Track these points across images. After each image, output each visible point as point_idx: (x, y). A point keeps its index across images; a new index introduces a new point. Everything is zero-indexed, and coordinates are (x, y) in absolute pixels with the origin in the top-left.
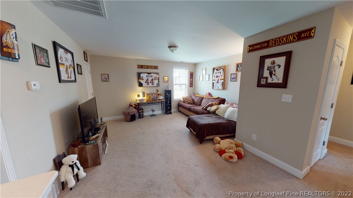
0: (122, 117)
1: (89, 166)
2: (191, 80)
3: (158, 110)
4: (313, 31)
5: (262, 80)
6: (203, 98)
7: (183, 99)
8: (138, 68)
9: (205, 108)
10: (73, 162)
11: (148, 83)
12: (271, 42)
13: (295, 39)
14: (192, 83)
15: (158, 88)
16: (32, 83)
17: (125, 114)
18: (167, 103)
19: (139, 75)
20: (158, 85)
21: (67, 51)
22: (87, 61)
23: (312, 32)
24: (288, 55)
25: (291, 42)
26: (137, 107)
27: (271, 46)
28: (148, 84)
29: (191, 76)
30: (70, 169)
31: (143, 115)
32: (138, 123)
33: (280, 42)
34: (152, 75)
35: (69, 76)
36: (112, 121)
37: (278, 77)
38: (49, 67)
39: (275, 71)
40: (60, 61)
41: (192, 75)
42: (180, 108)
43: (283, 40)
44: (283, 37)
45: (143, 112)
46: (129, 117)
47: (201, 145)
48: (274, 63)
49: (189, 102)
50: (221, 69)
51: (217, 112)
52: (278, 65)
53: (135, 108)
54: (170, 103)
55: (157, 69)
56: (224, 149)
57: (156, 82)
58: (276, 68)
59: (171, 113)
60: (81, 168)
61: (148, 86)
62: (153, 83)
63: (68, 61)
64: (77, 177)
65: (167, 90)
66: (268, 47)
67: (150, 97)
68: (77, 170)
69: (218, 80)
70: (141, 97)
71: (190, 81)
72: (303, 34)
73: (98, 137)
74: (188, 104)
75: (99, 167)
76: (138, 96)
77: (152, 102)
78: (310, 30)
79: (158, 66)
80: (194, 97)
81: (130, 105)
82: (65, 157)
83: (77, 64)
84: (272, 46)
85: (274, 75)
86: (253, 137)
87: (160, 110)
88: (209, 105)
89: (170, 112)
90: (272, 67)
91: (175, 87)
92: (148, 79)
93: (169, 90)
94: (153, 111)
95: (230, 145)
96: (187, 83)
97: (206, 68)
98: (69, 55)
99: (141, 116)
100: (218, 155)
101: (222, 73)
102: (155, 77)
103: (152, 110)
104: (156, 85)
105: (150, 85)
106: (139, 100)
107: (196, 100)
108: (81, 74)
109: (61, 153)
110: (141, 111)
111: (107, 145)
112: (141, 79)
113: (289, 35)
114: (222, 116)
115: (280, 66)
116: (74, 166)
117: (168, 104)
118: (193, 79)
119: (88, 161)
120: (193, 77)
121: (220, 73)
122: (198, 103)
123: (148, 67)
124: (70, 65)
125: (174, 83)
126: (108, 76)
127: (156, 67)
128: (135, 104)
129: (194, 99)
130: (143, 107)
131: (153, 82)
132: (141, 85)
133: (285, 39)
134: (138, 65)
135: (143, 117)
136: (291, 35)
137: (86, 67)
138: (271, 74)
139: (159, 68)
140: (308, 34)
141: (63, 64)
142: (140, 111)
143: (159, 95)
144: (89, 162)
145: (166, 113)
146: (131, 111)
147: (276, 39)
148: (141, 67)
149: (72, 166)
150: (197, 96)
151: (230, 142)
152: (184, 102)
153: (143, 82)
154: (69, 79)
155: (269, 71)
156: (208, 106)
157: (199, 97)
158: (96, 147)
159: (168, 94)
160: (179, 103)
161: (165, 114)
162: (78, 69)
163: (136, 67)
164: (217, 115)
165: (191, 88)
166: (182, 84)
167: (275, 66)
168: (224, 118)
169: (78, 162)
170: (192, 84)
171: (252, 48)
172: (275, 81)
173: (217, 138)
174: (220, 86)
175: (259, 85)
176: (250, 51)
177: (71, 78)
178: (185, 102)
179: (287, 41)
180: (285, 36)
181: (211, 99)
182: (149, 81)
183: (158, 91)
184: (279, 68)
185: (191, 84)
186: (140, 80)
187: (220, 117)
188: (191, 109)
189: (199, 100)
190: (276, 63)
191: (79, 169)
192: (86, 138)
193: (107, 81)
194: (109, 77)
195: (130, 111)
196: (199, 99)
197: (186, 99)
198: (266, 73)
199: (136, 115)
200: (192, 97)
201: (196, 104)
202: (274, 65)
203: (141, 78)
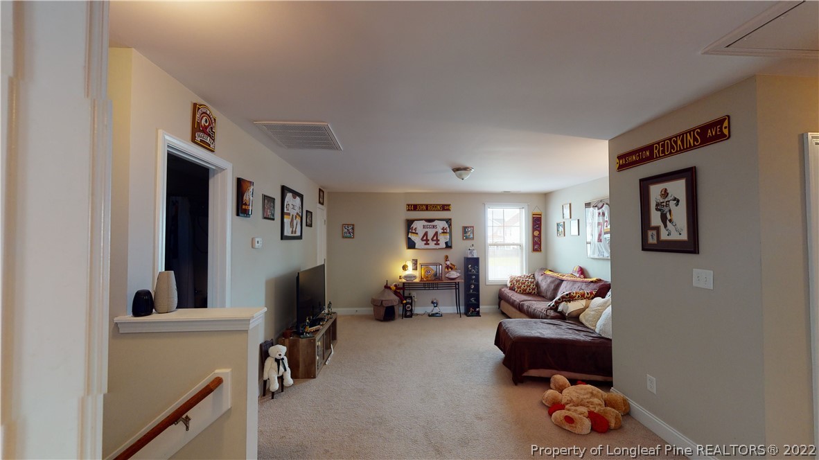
0: (369, 310)
1: (300, 375)
2: (536, 233)
3: (448, 304)
4: (726, 124)
5: (650, 233)
6: (563, 281)
7: (511, 281)
8: (409, 210)
9: (553, 306)
10: (280, 355)
11: (427, 240)
12: (656, 147)
13: (697, 142)
14: (540, 241)
15: (448, 252)
16: (257, 240)
17: (376, 304)
18: (470, 288)
19: (409, 223)
20: (448, 246)
21: (296, 194)
22: (322, 204)
23: (724, 125)
24: (690, 175)
25: (690, 148)
26: (401, 291)
27: (657, 157)
28: (427, 244)
29: (534, 225)
30: (276, 364)
31: (411, 310)
32: (398, 327)
33: (672, 147)
34: (435, 223)
35: (294, 230)
36: (352, 316)
37: (678, 226)
38: (273, 219)
39: (670, 211)
40: (285, 211)
41: (537, 223)
42: (503, 302)
43: (676, 142)
44: (676, 137)
45: (411, 304)
46: (382, 312)
47: (516, 388)
48: (665, 193)
49: (525, 290)
50: (605, 205)
51: (582, 317)
52: (675, 199)
53: (396, 293)
54: (477, 288)
55: (448, 210)
56: (564, 401)
57: (443, 239)
58: (672, 204)
59: (478, 314)
60: (289, 370)
61: (427, 247)
62: (438, 240)
63: (296, 208)
64: (281, 379)
65: (470, 256)
66: (651, 158)
67: (427, 272)
68: (283, 370)
69: (600, 235)
70: (410, 271)
71: (534, 237)
72: (709, 131)
73: (317, 331)
74: (522, 293)
75: (312, 381)
76: (404, 268)
77: (433, 283)
78: (720, 122)
79: (449, 205)
80: (539, 278)
81: (387, 287)
82: (273, 345)
83: (307, 211)
84: (660, 157)
85: (670, 221)
86: (648, 383)
87: (453, 306)
88: (563, 297)
89: (475, 311)
90: (665, 204)
91: (491, 250)
92: (426, 234)
93: (475, 256)
94: (435, 304)
95: (585, 397)
96: (524, 242)
97: (570, 204)
98: (298, 199)
99: (408, 314)
100: (546, 412)
101: (606, 214)
102: (442, 227)
103: (433, 303)
104: (444, 246)
105: (432, 245)
106: (406, 277)
107: (544, 285)
108: (311, 226)
109: (269, 340)
110: (408, 301)
111: (333, 353)
112: (414, 233)
113: (686, 133)
114: (590, 326)
115: (678, 201)
116: (281, 361)
117: (471, 291)
118: (540, 231)
119: (299, 367)
120: (540, 227)
121: (604, 214)
122: (549, 294)
123: (427, 208)
124: (297, 214)
125: (489, 241)
126: (353, 229)
127: (445, 208)
128: (396, 286)
129: (540, 282)
130: (414, 293)
131: (437, 238)
132: (411, 245)
133: (679, 142)
134: (409, 205)
135: (411, 316)
136: (690, 132)
137: (320, 215)
138: (664, 218)
139: (452, 208)
140: (718, 130)
141: (289, 214)
142: (405, 302)
143: (448, 267)
144: (300, 369)
145: (467, 314)
146: (388, 298)
147: (664, 141)
148: (415, 207)
149: (277, 361)
150: (548, 276)
151: (590, 391)
152: (512, 289)
153: (416, 239)
154: (293, 235)
155: (659, 213)
156: (559, 299)
157: (552, 277)
158: (312, 343)
159: (472, 267)
160: (500, 290)
161: (464, 317)
162: (307, 219)
163: (405, 208)
164: (581, 324)
165: (537, 254)
166: (511, 242)
167: (669, 201)
168: (594, 332)
169: (286, 359)
170: (540, 245)
171: (624, 161)
172: (675, 237)
173: (560, 378)
174: (606, 249)
175: (646, 247)
176: (621, 168)
177: (295, 233)
178: (514, 290)
179: (683, 147)
180: (679, 136)
181: (579, 284)
182: (430, 236)
183: (447, 258)
184: (677, 205)
185: (537, 243)
186: (410, 234)
187: (584, 329)
188: (523, 305)
189: (552, 286)
190: (670, 195)
191: (285, 370)
192: (301, 329)
193: (351, 238)
194: (355, 229)
195: (383, 299)
196: (552, 282)
197: (517, 281)
198: (655, 219)
199: (395, 307)
200: (536, 278)
201: (543, 297)
202: (666, 200)
203: (414, 231)
